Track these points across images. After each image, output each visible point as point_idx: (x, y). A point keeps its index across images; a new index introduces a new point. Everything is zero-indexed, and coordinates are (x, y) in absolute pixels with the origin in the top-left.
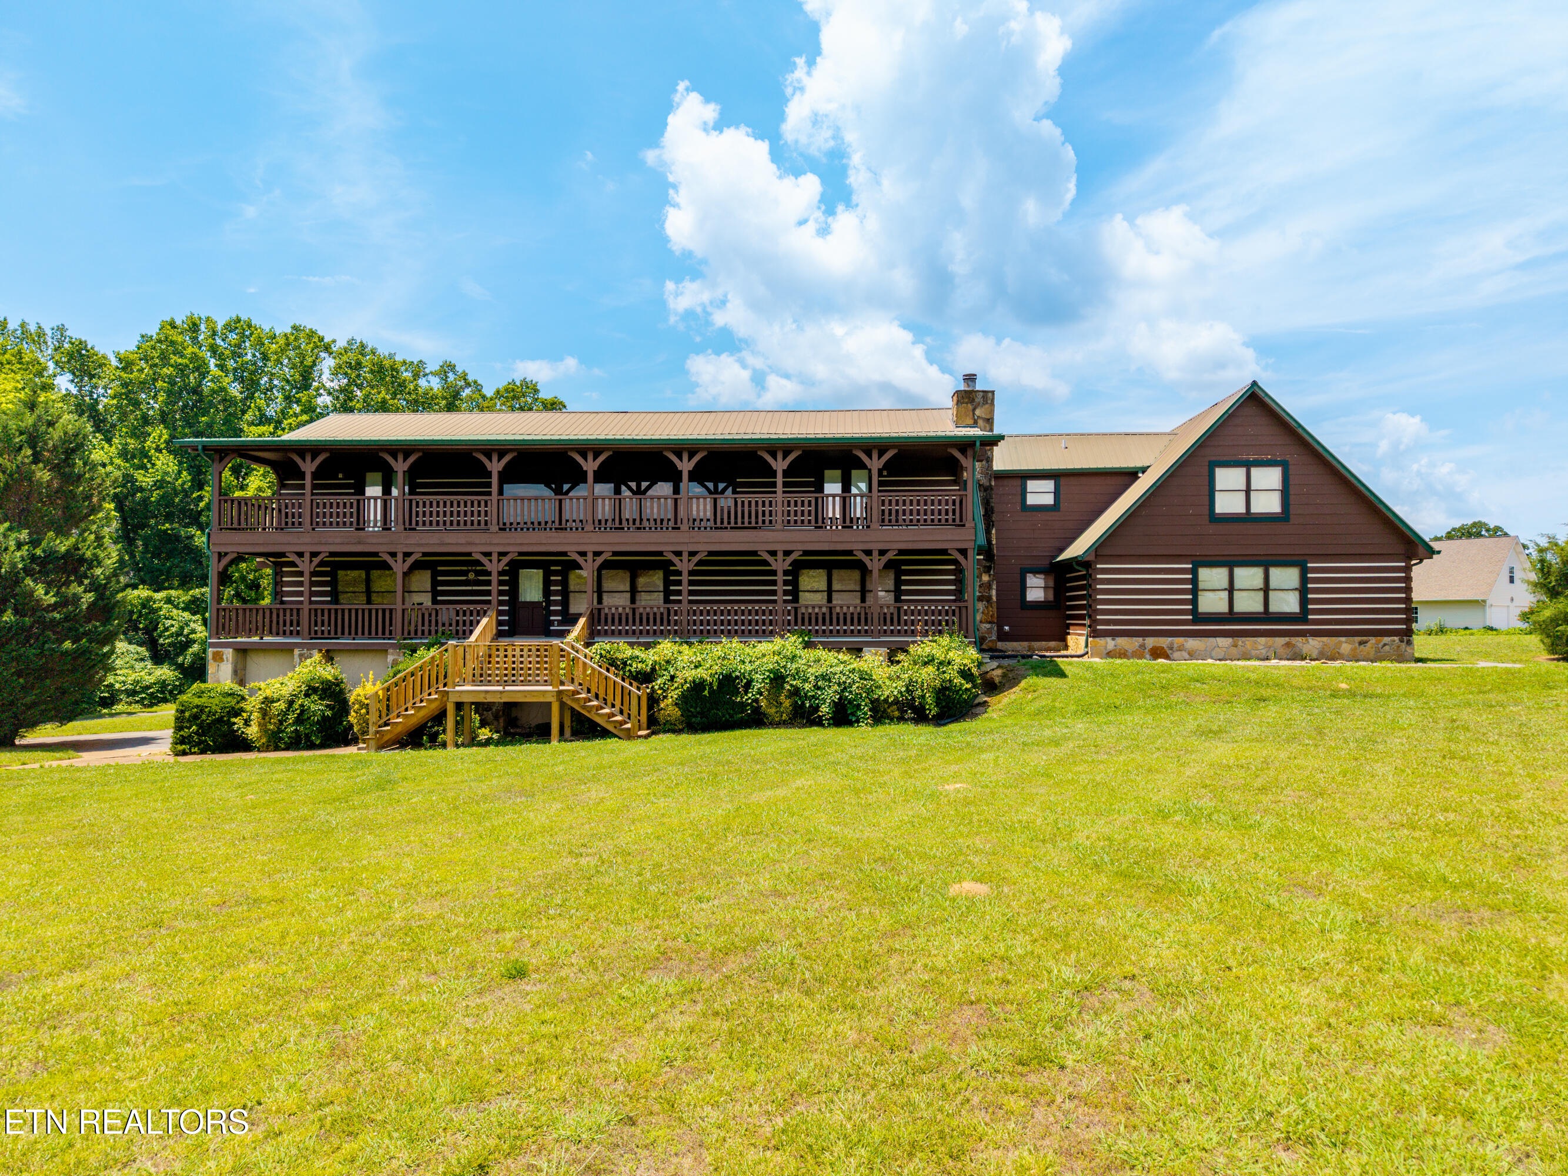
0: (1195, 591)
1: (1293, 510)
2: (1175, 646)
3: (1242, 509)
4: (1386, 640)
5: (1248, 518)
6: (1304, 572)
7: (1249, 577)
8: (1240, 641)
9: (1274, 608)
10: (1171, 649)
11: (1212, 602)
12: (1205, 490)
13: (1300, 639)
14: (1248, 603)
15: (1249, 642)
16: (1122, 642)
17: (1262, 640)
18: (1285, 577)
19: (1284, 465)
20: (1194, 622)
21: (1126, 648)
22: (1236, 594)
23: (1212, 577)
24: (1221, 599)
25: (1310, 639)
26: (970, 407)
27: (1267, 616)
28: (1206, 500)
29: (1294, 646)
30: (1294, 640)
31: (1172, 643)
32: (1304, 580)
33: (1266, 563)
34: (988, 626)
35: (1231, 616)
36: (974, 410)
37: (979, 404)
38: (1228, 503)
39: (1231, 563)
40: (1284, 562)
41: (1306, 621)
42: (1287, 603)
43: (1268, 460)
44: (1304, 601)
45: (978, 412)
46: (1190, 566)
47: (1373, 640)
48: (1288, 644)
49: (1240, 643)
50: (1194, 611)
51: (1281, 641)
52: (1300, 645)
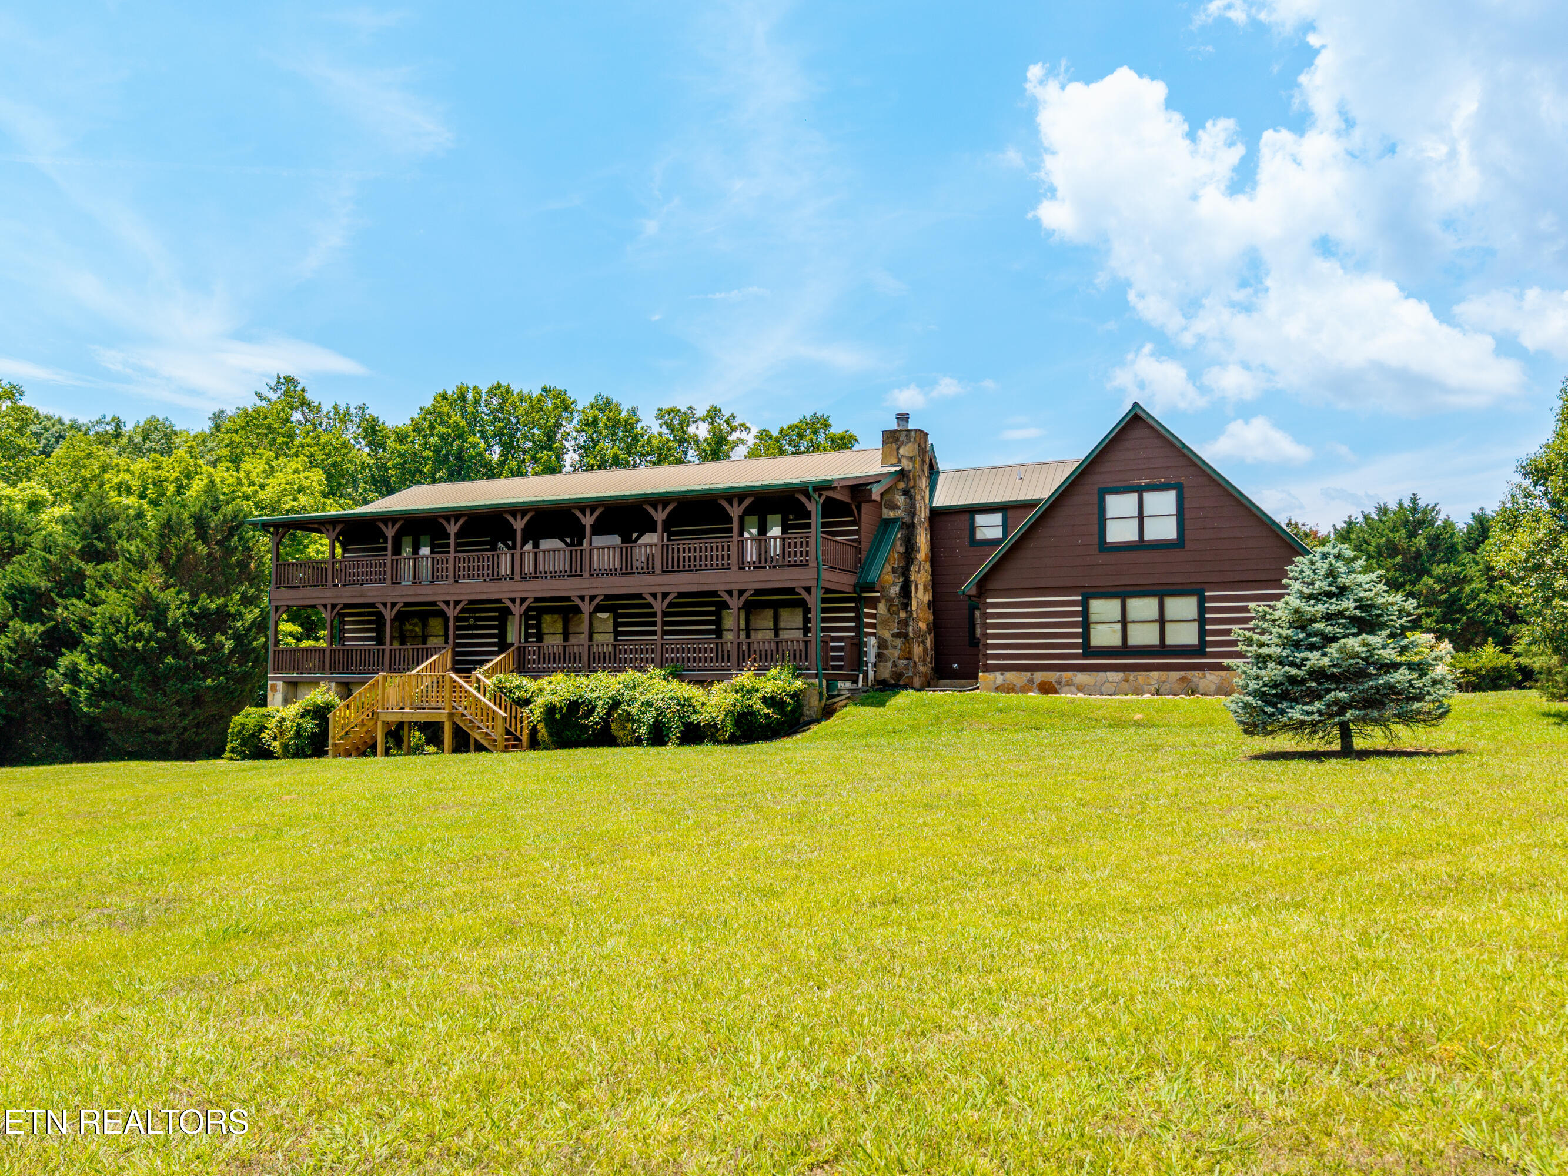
0: (1086, 625)
1: (1188, 535)
2: (1064, 680)
3: (1135, 537)
5: (1142, 545)
6: (1202, 601)
7: (1143, 608)
8: (1132, 676)
9: (1170, 641)
10: (1060, 683)
11: (1105, 635)
12: (1095, 519)
13: (1196, 673)
14: (1144, 635)
15: (1141, 676)
16: (1010, 676)
17: (1155, 674)
18: (1182, 607)
19: (1179, 488)
20: (1084, 656)
21: (1015, 682)
22: (1130, 627)
23: (1104, 609)
24: (1114, 631)
25: (1207, 674)
26: (894, 446)
27: (1163, 649)
28: (1095, 529)
29: (1189, 681)
30: (1190, 674)
31: (1060, 678)
32: (1202, 610)
33: (1162, 592)
34: (905, 662)
35: (1125, 649)
36: (898, 449)
37: (903, 443)
38: (1121, 531)
39: (1123, 594)
40: (1181, 591)
41: (1203, 654)
42: (1184, 635)
43: (1161, 484)
44: (1202, 633)
45: (901, 451)
46: (1080, 598)
48: (1183, 679)
49: (1131, 678)
50: (1086, 644)
51: (1175, 675)
52: (1195, 680)
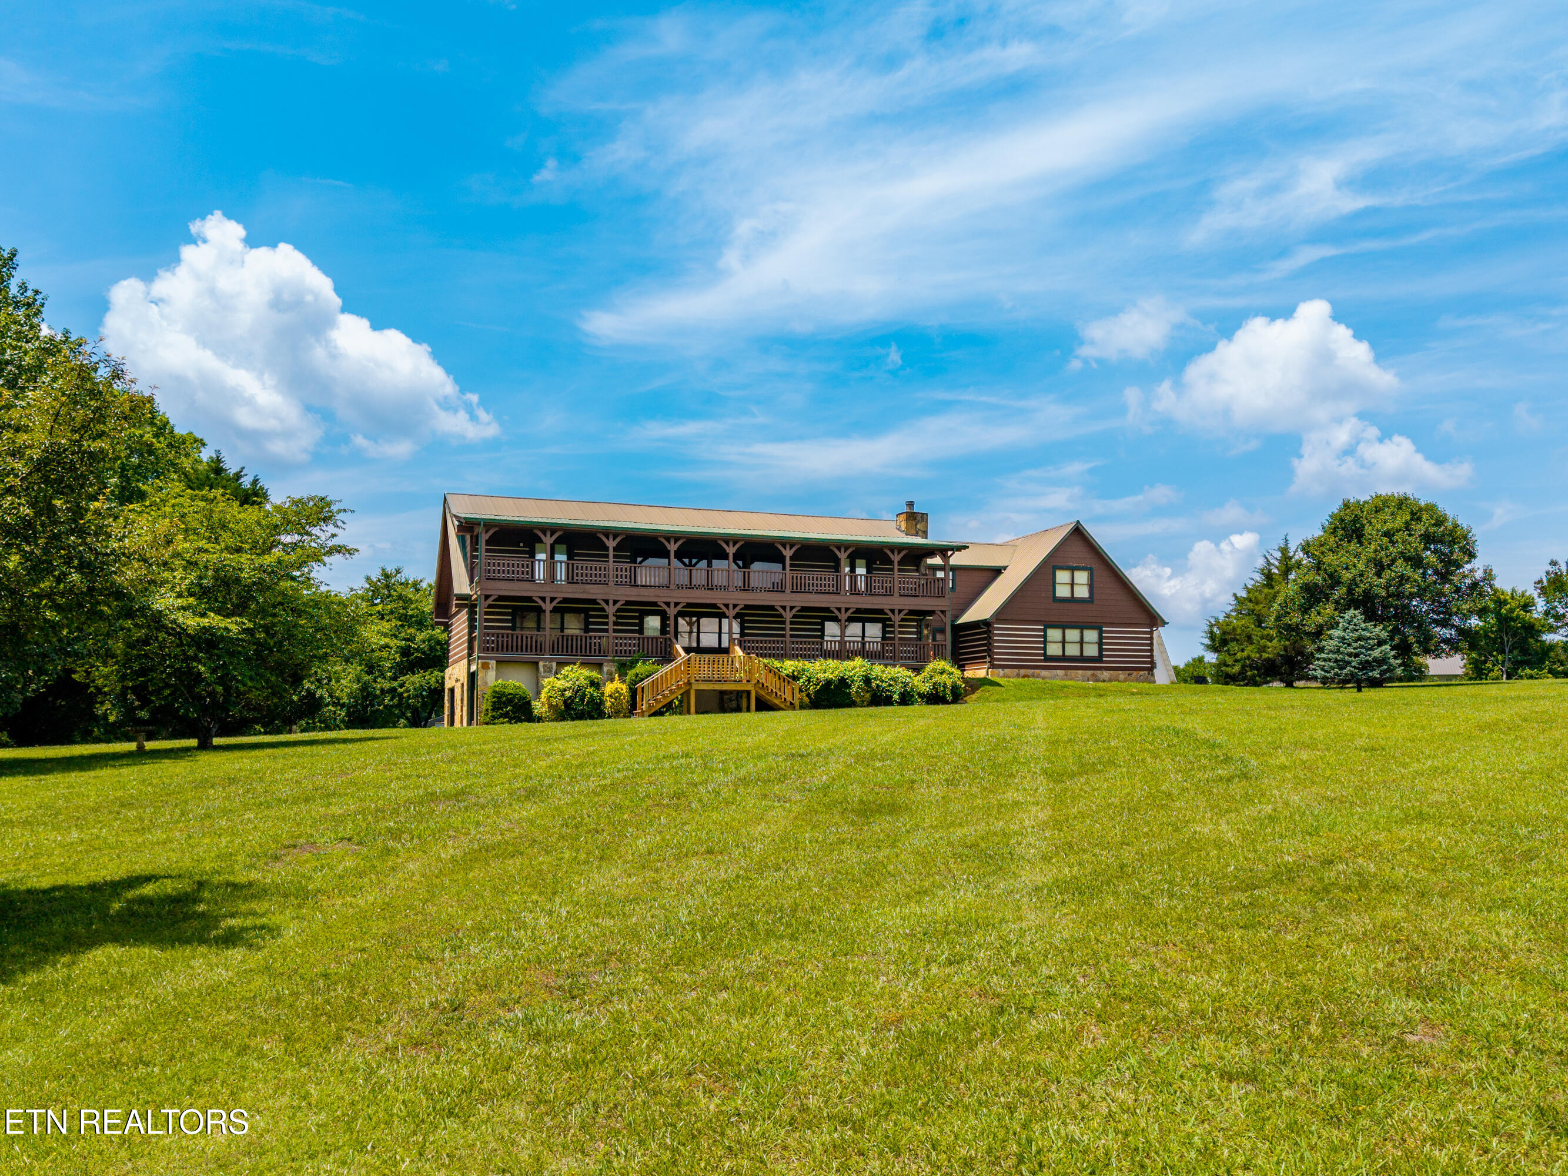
0: (1045, 642)
1: (1096, 597)
2: (1035, 674)
3: (1069, 595)
4: (1142, 673)
5: (1072, 600)
6: (1101, 633)
7: (1073, 635)
8: (1067, 672)
9: (1086, 654)
10: (1033, 675)
11: (1054, 650)
12: (1051, 584)
13: (1098, 671)
14: (1072, 650)
15: (1073, 672)
16: (1007, 671)
17: (1080, 672)
18: (1091, 635)
19: (1090, 570)
20: (1045, 661)
21: (1010, 675)
22: (1066, 645)
23: (1054, 634)
24: (1059, 647)
25: (1103, 671)
27: (1081, 658)
28: (1051, 590)
29: (1096, 675)
30: (1095, 672)
31: (1033, 672)
32: (1101, 638)
33: (1082, 627)
35: (1064, 658)
37: (918, 520)
38: (1063, 592)
39: (1064, 627)
40: (1091, 627)
41: (1102, 662)
42: (1091, 651)
43: (1082, 567)
44: (1101, 650)
45: (918, 527)
46: (1043, 628)
47: (1135, 673)
48: (1093, 675)
50: (1045, 654)
51: (1089, 673)
52: (1098, 675)
